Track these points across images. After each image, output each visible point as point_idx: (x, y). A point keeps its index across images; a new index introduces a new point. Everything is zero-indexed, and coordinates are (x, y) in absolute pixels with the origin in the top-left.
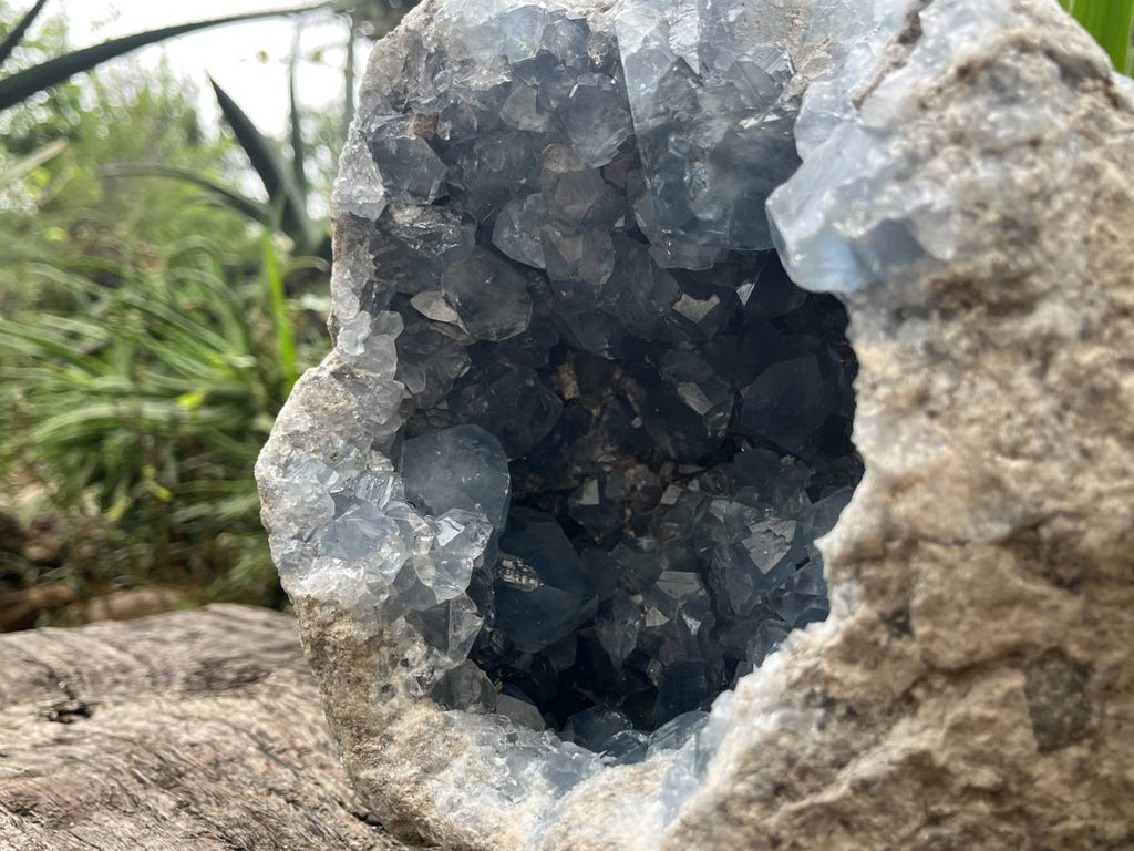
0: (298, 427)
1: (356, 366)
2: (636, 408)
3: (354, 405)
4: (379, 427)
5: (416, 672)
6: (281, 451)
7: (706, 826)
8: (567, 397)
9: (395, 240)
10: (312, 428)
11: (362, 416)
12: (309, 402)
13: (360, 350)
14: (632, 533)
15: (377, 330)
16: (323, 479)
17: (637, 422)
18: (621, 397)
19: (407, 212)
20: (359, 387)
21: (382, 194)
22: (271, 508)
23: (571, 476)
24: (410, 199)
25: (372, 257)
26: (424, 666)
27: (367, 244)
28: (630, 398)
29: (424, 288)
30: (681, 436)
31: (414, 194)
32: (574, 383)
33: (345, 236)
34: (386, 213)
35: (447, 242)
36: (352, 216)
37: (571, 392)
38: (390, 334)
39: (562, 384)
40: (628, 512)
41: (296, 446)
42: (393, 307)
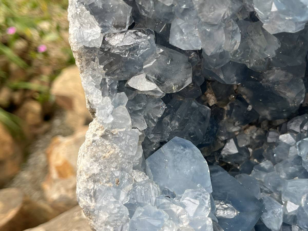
0: (93, 172)
1: (112, 128)
2: (248, 101)
3: (118, 150)
4: (133, 157)
6: (88, 187)
8: (211, 105)
9: (114, 55)
10: (101, 170)
11: (124, 154)
12: (94, 156)
13: (111, 119)
14: (255, 160)
15: (116, 105)
16: (117, 197)
17: (250, 108)
19: (116, 38)
20: (117, 139)
21: (100, 32)
22: (95, 222)
23: (220, 142)
24: (115, 31)
25: (102, 67)
27: (97, 60)
28: (244, 97)
29: (132, 75)
30: (273, 108)
31: (117, 27)
32: (213, 97)
33: (83, 59)
34: (104, 42)
35: (143, 48)
36: (86, 48)
37: (212, 102)
38: (122, 104)
39: (208, 99)
40: (251, 150)
41: (95, 182)
42: (119, 90)
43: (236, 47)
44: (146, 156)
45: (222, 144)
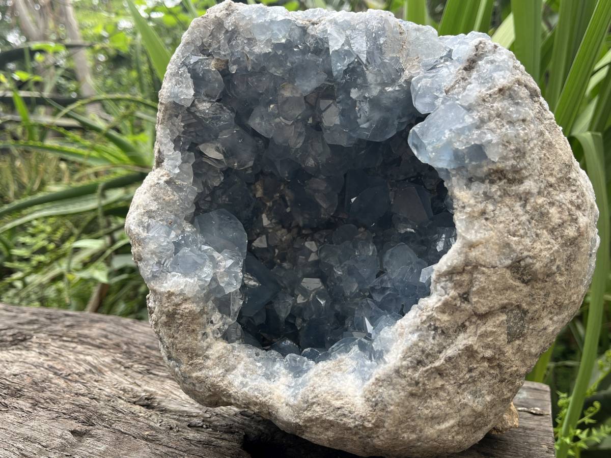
0: (151, 208)
1: (176, 178)
2: (289, 204)
3: (176, 198)
4: (187, 209)
5: (217, 326)
6: (143, 220)
7: (389, 380)
8: (257, 196)
9: (196, 117)
10: (158, 209)
11: (181, 203)
12: (155, 196)
13: (177, 171)
14: (279, 261)
15: (184, 161)
16: (168, 234)
17: (288, 210)
18: (282, 197)
19: (204, 104)
20: (179, 189)
21: (193, 94)
22: (143, 248)
23: (254, 234)
24: (205, 98)
25: (183, 124)
26: (221, 323)
27: (180, 117)
28: (287, 198)
29: (204, 142)
30: (307, 216)
31: (207, 96)
32: (261, 190)
33: (168, 112)
34: (193, 105)
35: (223, 121)
36: (174, 103)
37: (259, 194)
38: (190, 163)
39: (256, 190)
40: (277, 251)
41: (150, 217)
42: (189, 150)
43: (298, 146)
44: (196, 214)
45: (255, 237)
